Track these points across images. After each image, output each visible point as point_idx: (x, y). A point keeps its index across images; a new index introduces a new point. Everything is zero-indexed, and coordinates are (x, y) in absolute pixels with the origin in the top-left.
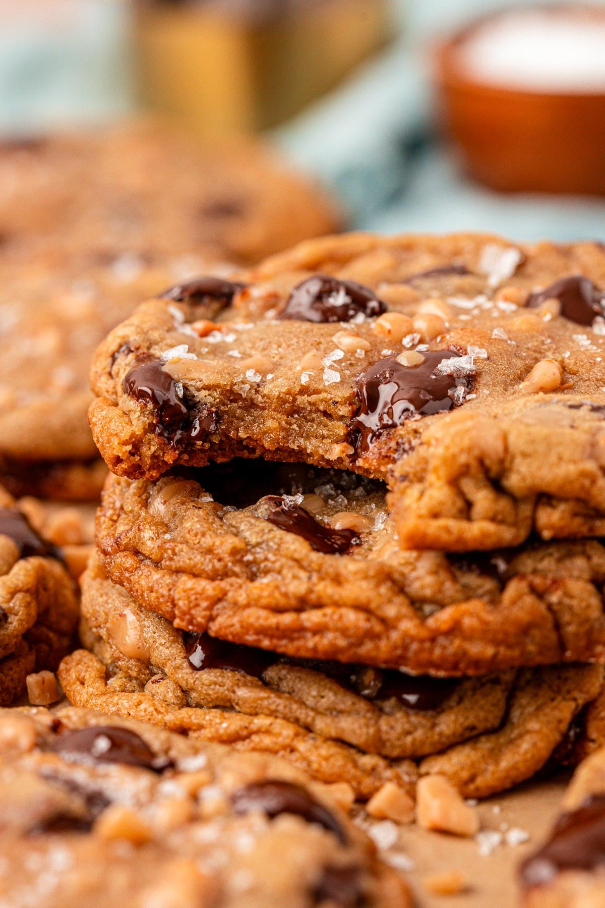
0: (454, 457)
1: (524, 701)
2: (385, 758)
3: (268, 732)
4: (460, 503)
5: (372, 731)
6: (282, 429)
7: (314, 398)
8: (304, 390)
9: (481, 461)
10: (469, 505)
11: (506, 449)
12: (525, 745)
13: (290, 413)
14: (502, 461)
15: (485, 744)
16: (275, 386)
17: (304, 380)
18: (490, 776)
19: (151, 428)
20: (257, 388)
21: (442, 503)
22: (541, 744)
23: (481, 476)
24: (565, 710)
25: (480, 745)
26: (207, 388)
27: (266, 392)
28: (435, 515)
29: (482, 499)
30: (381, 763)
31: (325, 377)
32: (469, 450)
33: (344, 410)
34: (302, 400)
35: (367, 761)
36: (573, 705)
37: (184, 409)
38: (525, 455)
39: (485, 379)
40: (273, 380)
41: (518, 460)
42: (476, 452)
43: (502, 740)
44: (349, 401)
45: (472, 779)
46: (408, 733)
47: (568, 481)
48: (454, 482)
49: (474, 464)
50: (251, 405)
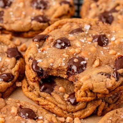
0: (85, 88)
1: (89, 105)
2: (68, 112)
3: (50, 105)
4: (86, 94)
5: (66, 108)
6: (56, 73)
7: (61, 68)
8: (60, 67)
9: (89, 89)
10: (87, 94)
11: (93, 87)
12: (88, 112)
13: (57, 70)
14: (92, 89)
15: (83, 111)
16: (55, 66)
17: (59, 65)
18: (83, 116)
19: (36, 76)
20: (52, 66)
21: (83, 95)
22: (91, 112)
23: (89, 91)
24: (95, 107)
25: (82, 111)
26: (45, 68)
27: (54, 67)
28: (82, 97)
29: (89, 94)
30: (67, 113)
31: (63, 64)
32: (87, 87)
33: (66, 70)
34: (59, 68)
35: (65, 112)
36: (96, 106)
37: (41, 72)
38: (96, 88)
39: (88, 65)
40: (55, 65)
41: (95, 89)
42: (88, 88)
43: (85, 110)
44: (67, 68)
45: (80, 116)
46: (71, 109)
47: (102, 92)
48: (85, 91)
49: (88, 89)
50: (51, 69)
